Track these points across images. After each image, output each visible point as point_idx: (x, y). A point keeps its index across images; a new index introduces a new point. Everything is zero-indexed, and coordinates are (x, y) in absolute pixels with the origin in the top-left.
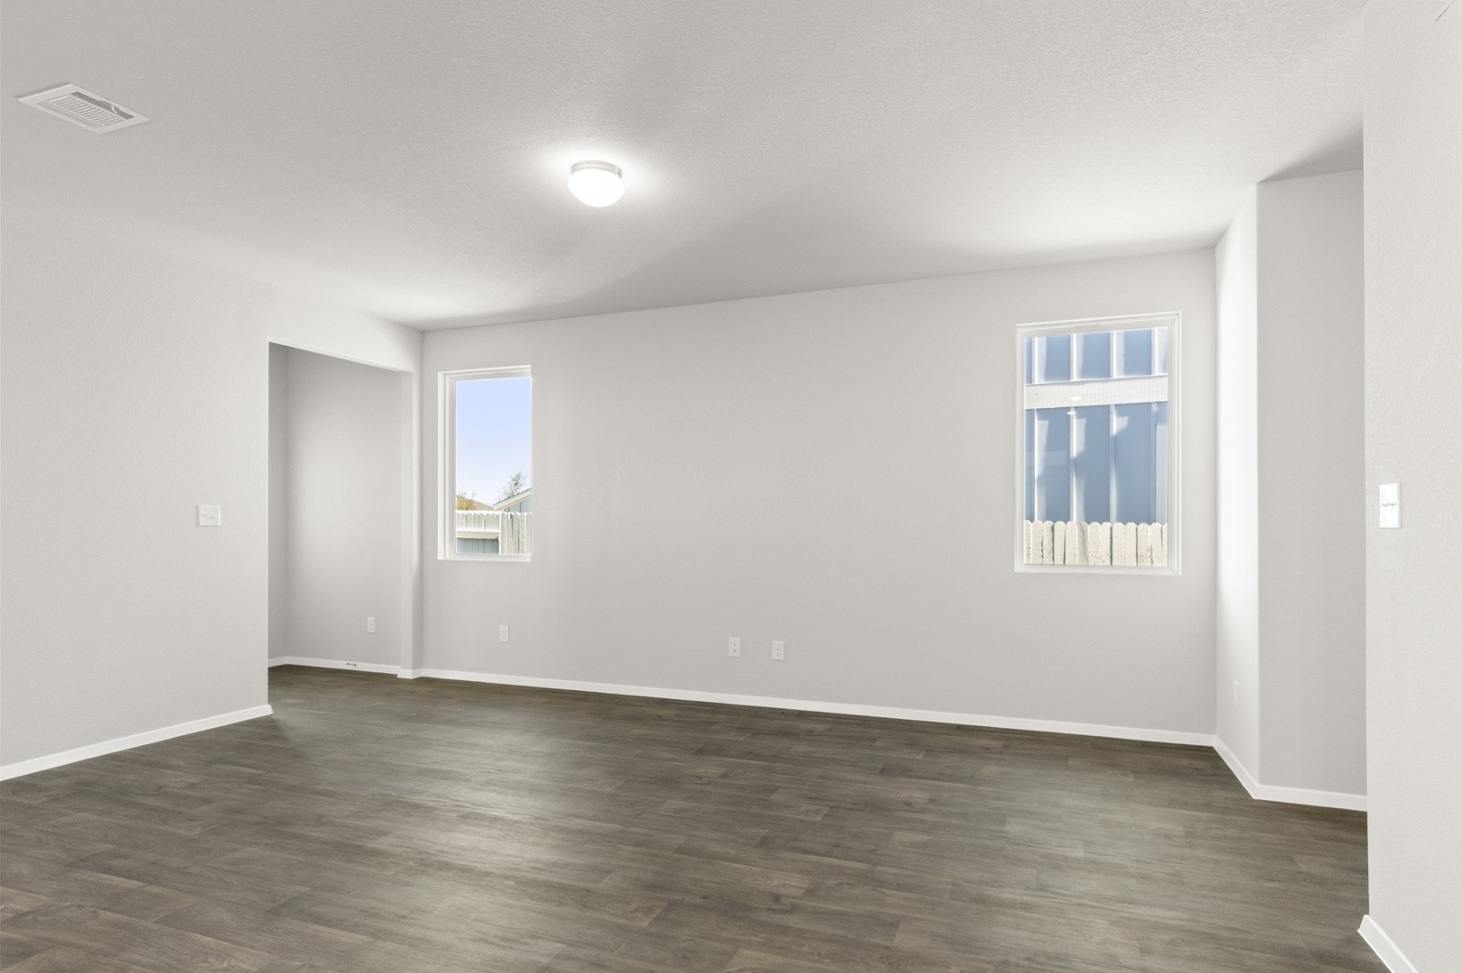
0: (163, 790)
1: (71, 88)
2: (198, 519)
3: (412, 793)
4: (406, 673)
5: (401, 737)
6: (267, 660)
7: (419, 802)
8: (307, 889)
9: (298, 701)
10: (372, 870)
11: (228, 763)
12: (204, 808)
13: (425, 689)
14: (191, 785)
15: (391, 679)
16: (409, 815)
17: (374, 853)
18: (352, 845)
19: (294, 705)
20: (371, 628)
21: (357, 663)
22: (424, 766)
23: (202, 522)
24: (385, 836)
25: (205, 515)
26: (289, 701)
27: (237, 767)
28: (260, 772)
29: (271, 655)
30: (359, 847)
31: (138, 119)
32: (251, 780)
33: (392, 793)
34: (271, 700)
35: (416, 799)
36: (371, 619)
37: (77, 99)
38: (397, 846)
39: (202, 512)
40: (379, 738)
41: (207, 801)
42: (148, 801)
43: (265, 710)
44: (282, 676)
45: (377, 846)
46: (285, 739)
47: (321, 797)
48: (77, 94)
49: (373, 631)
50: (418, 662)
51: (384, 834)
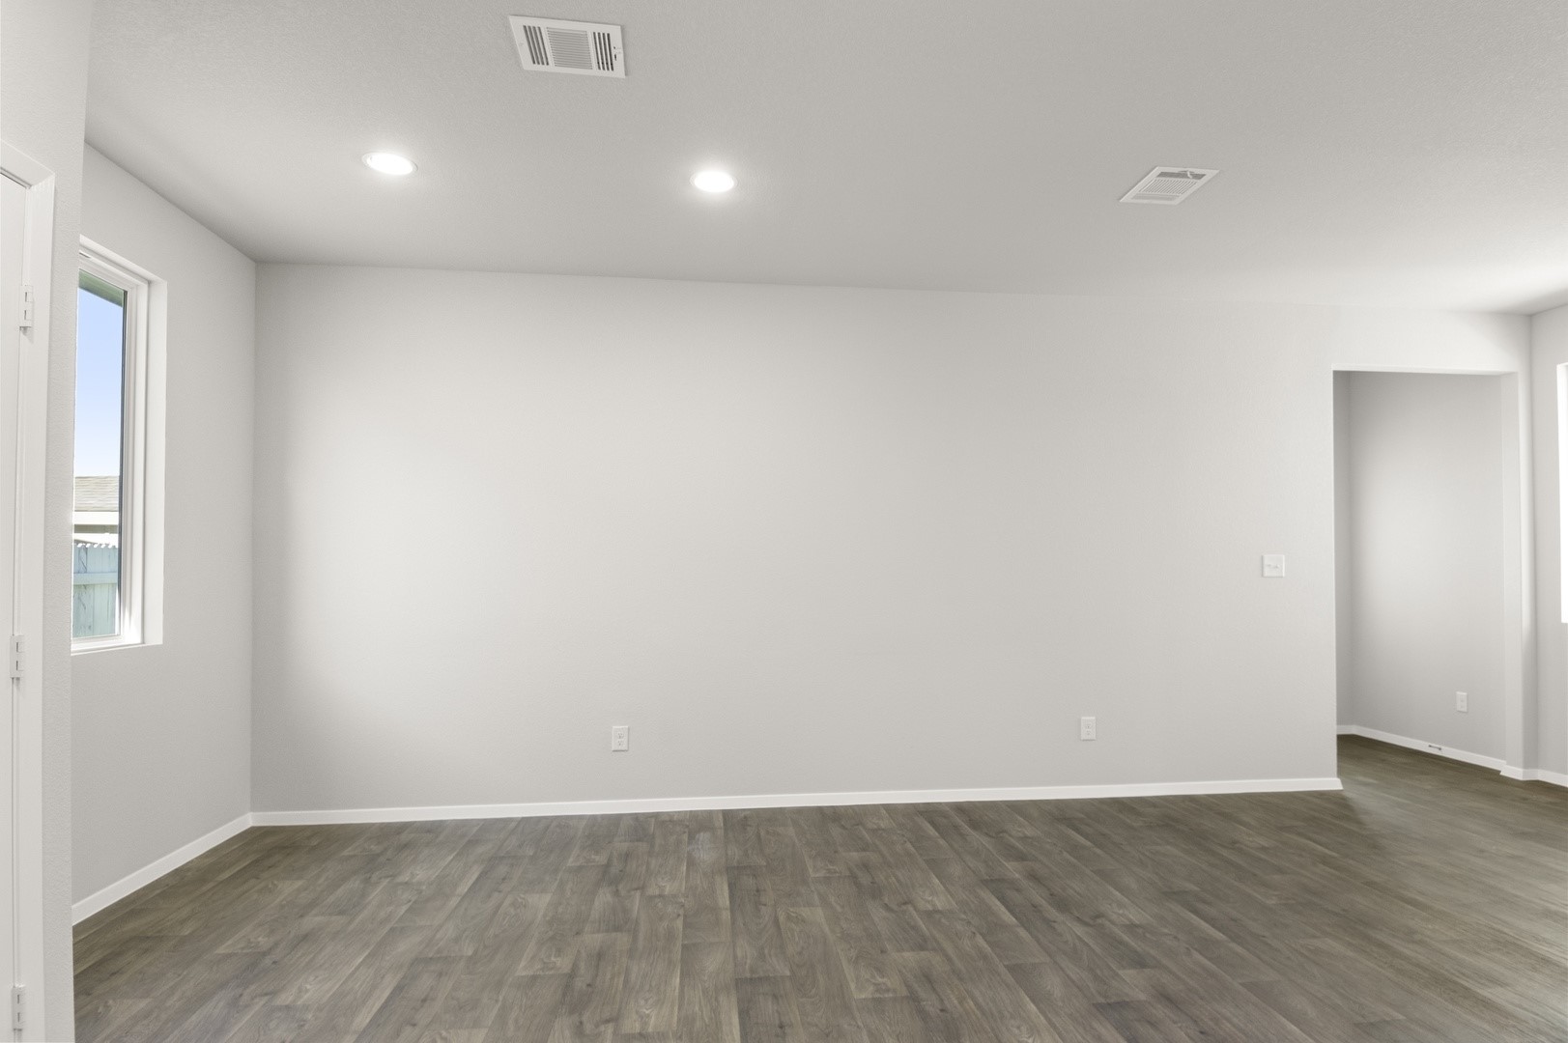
0: (1237, 845)
1: (1158, 170)
2: (1262, 568)
3: (1537, 939)
4: (1513, 770)
5: (1513, 857)
6: (1335, 727)
7: (1548, 955)
8: (1401, 1017)
9: (1371, 781)
10: (1486, 1026)
11: (1299, 834)
12: (1277, 877)
13: (1544, 799)
14: (1263, 849)
15: (1492, 775)
16: (1534, 969)
17: (1487, 1004)
18: (1456, 983)
19: (1367, 785)
20: (1461, 706)
21: (1443, 747)
22: (1553, 908)
23: (1267, 572)
24: (1502, 986)
25: (1269, 565)
26: (1361, 778)
27: (1309, 842)
28: (1334, 854)
29: (1340, 722)
30: (1467, 989)
31: (1210, 174)
32: (1325, 861)
33: (1506, 930)
34: (1341, 773)
35: (1544, 950)
36: (1461, 694)
37: (1164, 179)
38: (1520, 1007)
39: (1266, 562)
40: (1482, 851)
41: (1280, 871)
42: (1225, 853)
43: (1332, 783)
44: (1352, 748)
45: (1489, 996)
46: (1359, 823)
47: (1409, 907)
48: (1163, 174)
49: (1465, 709)
50: (1531, 759)
51: (1503, 984)
